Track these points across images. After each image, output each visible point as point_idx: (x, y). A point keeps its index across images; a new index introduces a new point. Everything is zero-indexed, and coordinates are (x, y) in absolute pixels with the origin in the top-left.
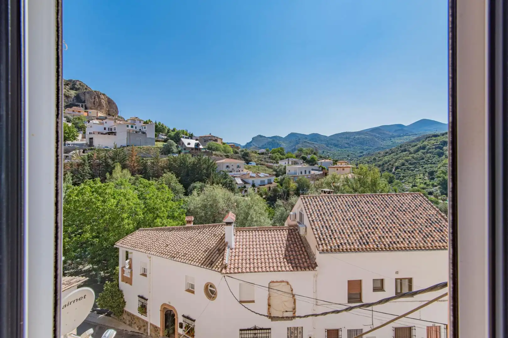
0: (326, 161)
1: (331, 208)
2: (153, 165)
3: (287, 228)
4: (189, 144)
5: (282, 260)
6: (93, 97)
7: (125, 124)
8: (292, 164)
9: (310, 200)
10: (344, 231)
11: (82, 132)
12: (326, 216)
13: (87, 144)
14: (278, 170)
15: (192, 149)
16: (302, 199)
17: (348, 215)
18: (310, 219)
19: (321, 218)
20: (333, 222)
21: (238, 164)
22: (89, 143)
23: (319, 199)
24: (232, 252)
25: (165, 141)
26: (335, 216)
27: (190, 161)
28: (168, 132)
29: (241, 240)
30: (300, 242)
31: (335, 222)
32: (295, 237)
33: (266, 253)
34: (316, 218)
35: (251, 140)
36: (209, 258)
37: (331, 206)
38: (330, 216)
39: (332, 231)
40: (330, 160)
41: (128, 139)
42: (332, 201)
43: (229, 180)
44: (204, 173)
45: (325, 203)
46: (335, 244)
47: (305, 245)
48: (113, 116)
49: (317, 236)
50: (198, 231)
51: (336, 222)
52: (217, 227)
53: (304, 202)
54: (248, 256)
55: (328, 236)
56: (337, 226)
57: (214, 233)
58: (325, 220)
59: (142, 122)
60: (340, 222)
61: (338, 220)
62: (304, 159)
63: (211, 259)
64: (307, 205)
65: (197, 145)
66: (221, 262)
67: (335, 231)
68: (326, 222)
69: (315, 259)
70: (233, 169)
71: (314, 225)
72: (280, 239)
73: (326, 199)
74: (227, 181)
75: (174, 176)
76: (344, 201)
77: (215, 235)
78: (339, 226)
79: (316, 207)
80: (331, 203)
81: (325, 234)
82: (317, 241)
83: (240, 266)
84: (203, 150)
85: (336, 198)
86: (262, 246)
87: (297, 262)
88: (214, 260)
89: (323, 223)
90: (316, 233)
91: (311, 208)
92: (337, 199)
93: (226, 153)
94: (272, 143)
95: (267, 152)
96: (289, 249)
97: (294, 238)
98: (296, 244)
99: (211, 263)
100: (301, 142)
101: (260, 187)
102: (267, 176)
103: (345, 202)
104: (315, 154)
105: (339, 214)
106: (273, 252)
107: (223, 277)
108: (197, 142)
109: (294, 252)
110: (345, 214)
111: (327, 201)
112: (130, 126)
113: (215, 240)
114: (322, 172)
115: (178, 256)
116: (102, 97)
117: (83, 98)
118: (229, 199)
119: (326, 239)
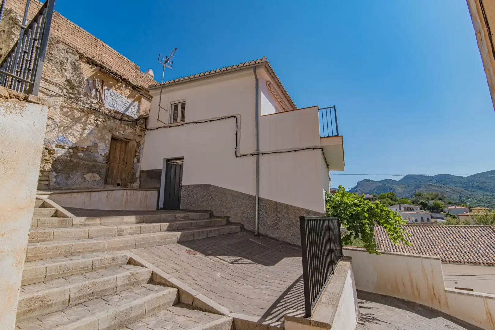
0: (457, 207)
8: (405, 210)
35: (356, 185)
40: (463, 206)
62: (424, 206)
94: (382, 187)
95: (373, 198)
100: (424, 186)
104: (440, 199)
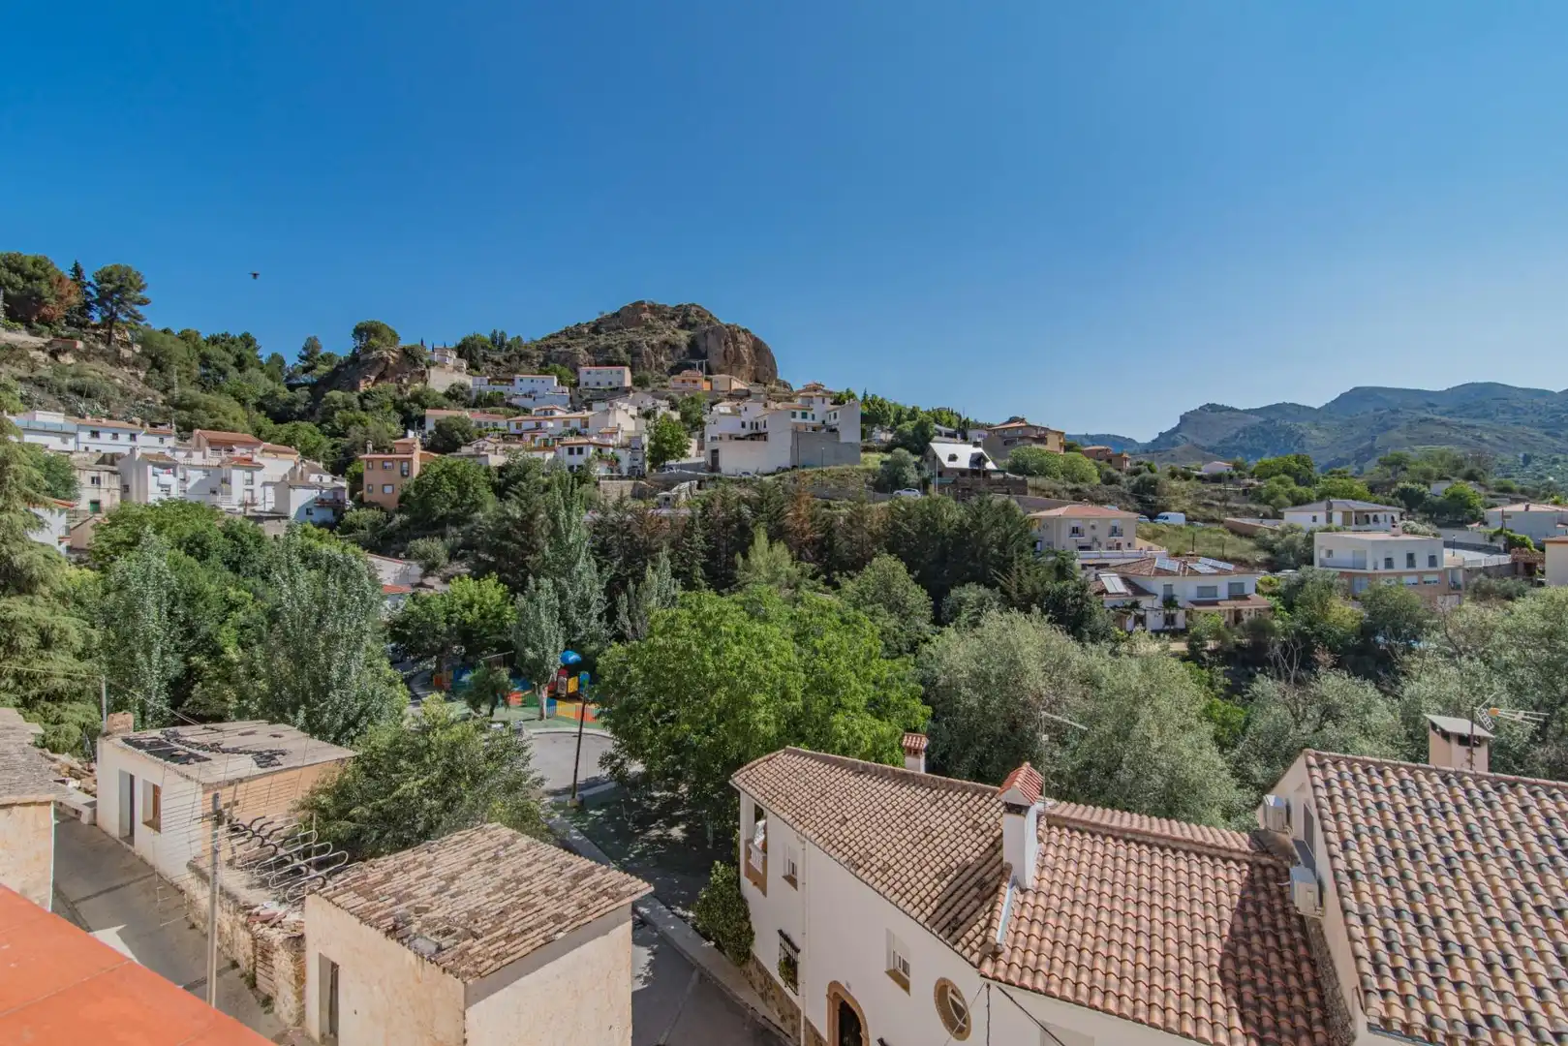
0: (1533, 508)
1: (1452, 833)
2: (849, 527)
3: (1246, 857)
4: (953, 458)
5: (1203, 992)
6: (723, 342)
7: (787, 409)
8: (1347, 525)
9: (1347, 775)
10: (1517, 963)
11: (697, 433)
12: (1424, 867)
13: (706, 464)
14: (1278, 545)
15: (963, 472)
16: (1309, 766)
17: (1547, 887)
18: (1340, 864)
19: (1393, 873)
20: (1456, 904)
21: (1113, 523)
22: (710, 464)
23: (1394, 782)
24: (1023, 904)
25: (888, 449)
26: (1470, 874)
27: (951, 517)
28: (899, 420)
29: (1061, 866)
30: (1297, 935)
31: (1465, 904)
32: (1278, 907)
33: (1143, 942)
34: (1368, 865)
35: (1175, 422)
36: (948, 904)
37: (1458, 826)
38: (1443, 870)
39: (1445, 943)
40: (1556, 503)
41: (795, 450)
42: (1463, 800)
43: (1072, 584)
44: (993, 556)
45: (1425, 802)
46: (1456, 1013)
47: (1316, 955)
48: (765, 385)
49: (1362, 949)
50: (930, 796)
51: (1476, 907)
52: (986, 798)
53: (1318, 781)
54: (1076, 936)
55: (1423, 967)
56: (1475, 928)
57: (976, 817)
58: (1414, 886)
59: (829, 401)
60: (1495, 913)
61: (1489, 900)
62: (1412, 502)
63: (956, 910)
64: (1331, 799)
65: (978, 460)
66: (984, 933)
67: (1465, 948)
68: (1419, 896)
69: (1354, 1038)
70: (1095, 539)
71: (1357, 893)
72: (1210, 898)
73: (1435, 786)
74: (1066, 587)
75: (902, 566)
76: (1534, 811)
77: (976, 826)
78: (1485, 929)
79: (1374, 812)
80: (1459, 808)
81: (1408, 949)
82: (1362, 974)
83: (1044, 968)
84: (994, 477)
85: (1488, 787)
86: (1132, 909)
87: (1267, 1022)
88: (962, 917)
89: (1400, 894)
90: (1359, 932)
91: (1352, 817)
92: (1494, 797)
93: (1074, 482)
94: (1263, 430)
95: (1235, 473)
96: (1242, 951)
97: (1270, 908)
98: (1277, 939)
99: (953, 924)
100: (1404, 425)
101: (1197, 608)
102: (1226, 572)
103: (1540, 820)
104: (1470, 477)
105: (1494, 870)
106: (1172, 946)
107: (985, 988)
108: (980, 450)
109: (1259, 974)
110: (1533, 877)
111: (1437, 795)
112: (799, 414)
113: (975, 845)
114: (1505, 559)
115: (868, 865)
116: (742, 337)
117: (702, 345)
118: (1063, 663)
119: (1407, 976)
